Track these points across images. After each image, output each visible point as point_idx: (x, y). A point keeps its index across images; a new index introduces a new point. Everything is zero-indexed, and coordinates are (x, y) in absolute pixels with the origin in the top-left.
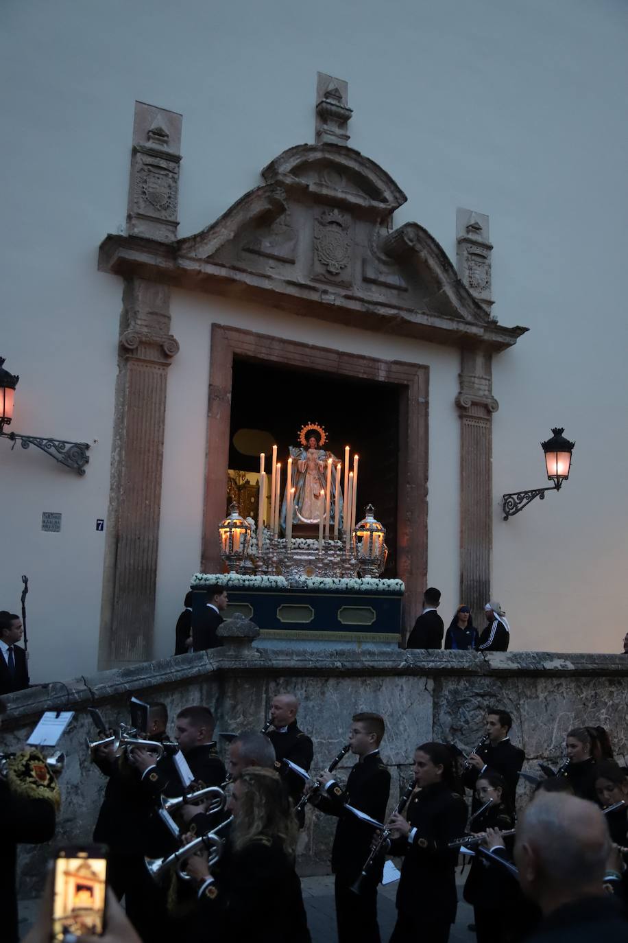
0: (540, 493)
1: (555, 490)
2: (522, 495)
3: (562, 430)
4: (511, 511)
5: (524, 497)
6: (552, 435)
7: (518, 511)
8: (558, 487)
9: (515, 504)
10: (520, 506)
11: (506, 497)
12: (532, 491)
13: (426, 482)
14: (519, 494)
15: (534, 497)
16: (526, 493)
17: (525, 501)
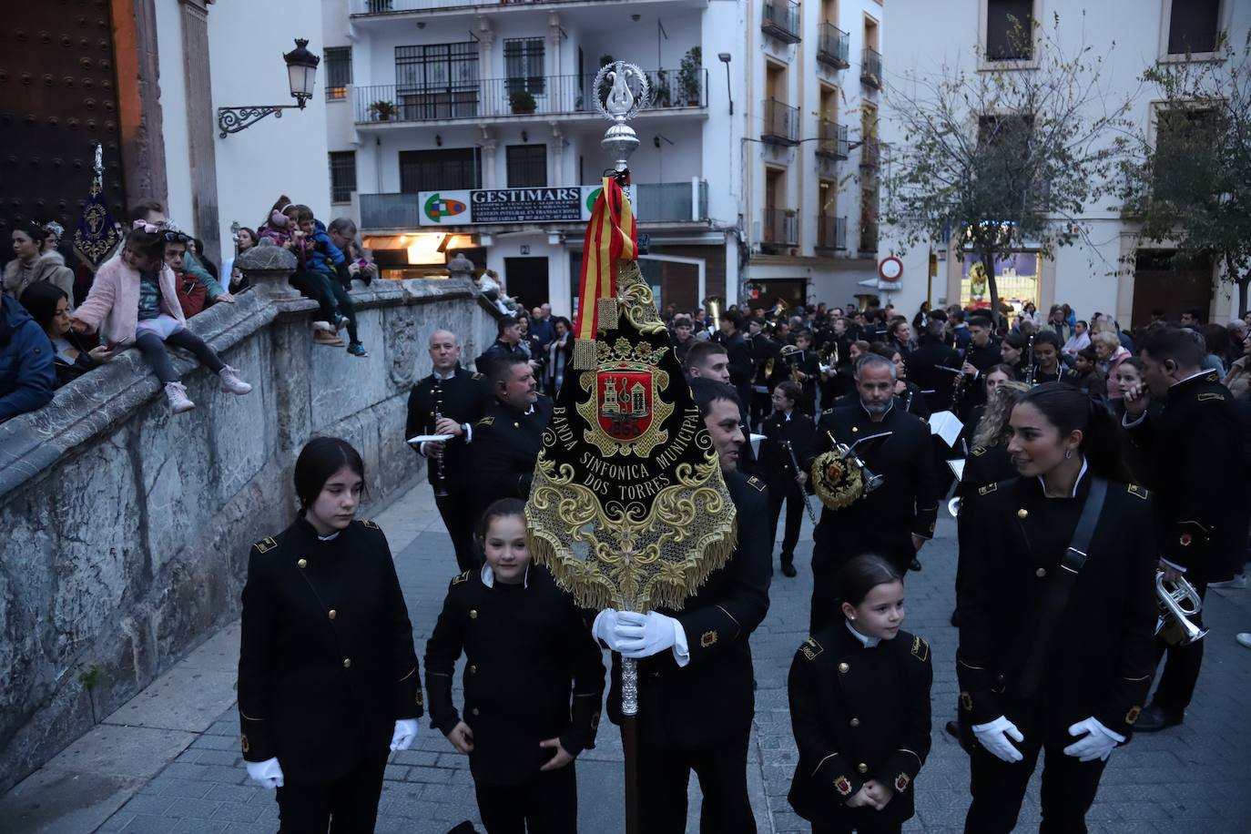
0: (277, 110)
1: (299, 109)
2: (248, 111)
3: (306, 42)
4: (230, 128)
5: (251, 113)
6: (295, 47)
7: (241, 128)
8: (302, 105)
9: (238, 121)
10: (244, 123)
11: (222, 111)
12: (263, 108)
13: (157, 80)
14: (243, 109)
15: (265, 114)
16: (254, 108)
17: (252, 118)
